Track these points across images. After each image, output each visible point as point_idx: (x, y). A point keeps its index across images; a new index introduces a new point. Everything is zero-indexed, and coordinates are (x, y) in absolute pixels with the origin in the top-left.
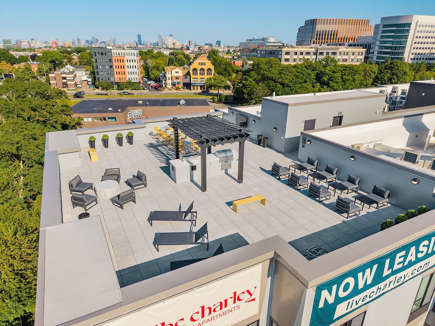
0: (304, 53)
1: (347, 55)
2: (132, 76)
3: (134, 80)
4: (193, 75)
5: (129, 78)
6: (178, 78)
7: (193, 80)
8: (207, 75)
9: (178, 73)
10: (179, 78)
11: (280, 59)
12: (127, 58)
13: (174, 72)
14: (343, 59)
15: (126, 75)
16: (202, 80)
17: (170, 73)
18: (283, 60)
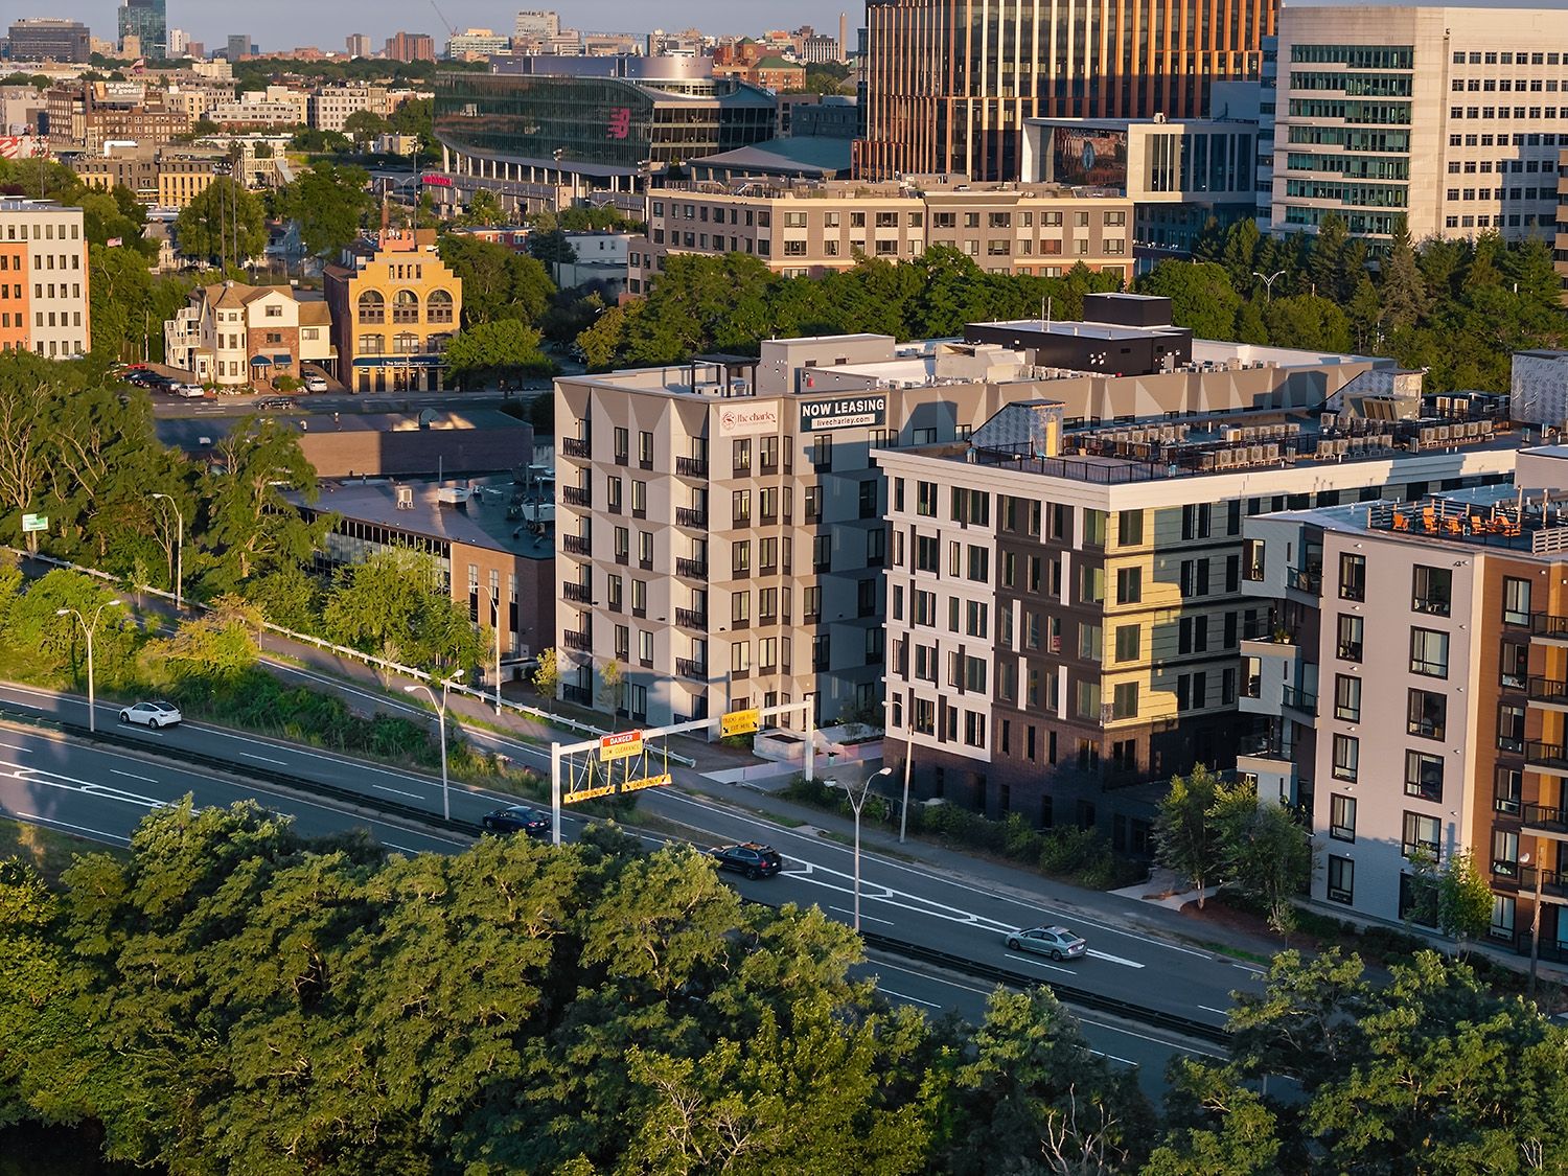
0: (870, 219)
1: (1059, 222)
2: (59, 333)
3: (65, 352)
4: (361, 321)
5: (40, 345)
6: (278, 338)
7: (363, 344)
8: (430, 320)
9: (280, 314)
10: (283, 339)
11: (765, 247)
12: (35, 247)
13: (257, 309)
14: (1044, 242)
15: (29, 329)
16: (405, 343)
17: (239, 317)
18: (777, 248)
